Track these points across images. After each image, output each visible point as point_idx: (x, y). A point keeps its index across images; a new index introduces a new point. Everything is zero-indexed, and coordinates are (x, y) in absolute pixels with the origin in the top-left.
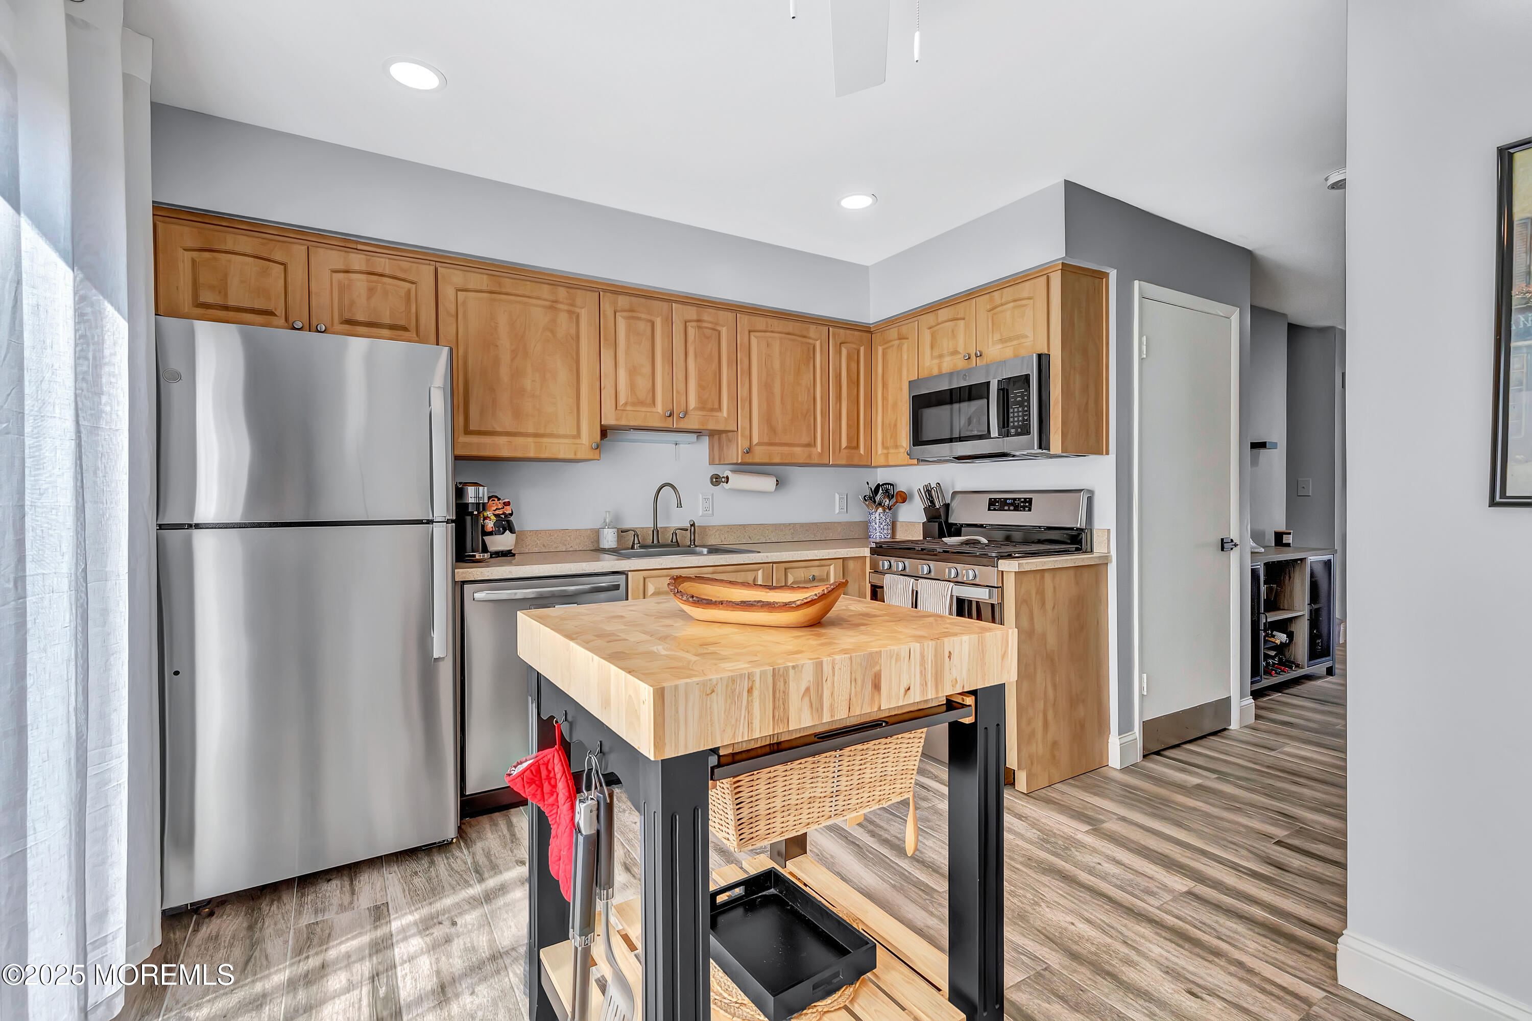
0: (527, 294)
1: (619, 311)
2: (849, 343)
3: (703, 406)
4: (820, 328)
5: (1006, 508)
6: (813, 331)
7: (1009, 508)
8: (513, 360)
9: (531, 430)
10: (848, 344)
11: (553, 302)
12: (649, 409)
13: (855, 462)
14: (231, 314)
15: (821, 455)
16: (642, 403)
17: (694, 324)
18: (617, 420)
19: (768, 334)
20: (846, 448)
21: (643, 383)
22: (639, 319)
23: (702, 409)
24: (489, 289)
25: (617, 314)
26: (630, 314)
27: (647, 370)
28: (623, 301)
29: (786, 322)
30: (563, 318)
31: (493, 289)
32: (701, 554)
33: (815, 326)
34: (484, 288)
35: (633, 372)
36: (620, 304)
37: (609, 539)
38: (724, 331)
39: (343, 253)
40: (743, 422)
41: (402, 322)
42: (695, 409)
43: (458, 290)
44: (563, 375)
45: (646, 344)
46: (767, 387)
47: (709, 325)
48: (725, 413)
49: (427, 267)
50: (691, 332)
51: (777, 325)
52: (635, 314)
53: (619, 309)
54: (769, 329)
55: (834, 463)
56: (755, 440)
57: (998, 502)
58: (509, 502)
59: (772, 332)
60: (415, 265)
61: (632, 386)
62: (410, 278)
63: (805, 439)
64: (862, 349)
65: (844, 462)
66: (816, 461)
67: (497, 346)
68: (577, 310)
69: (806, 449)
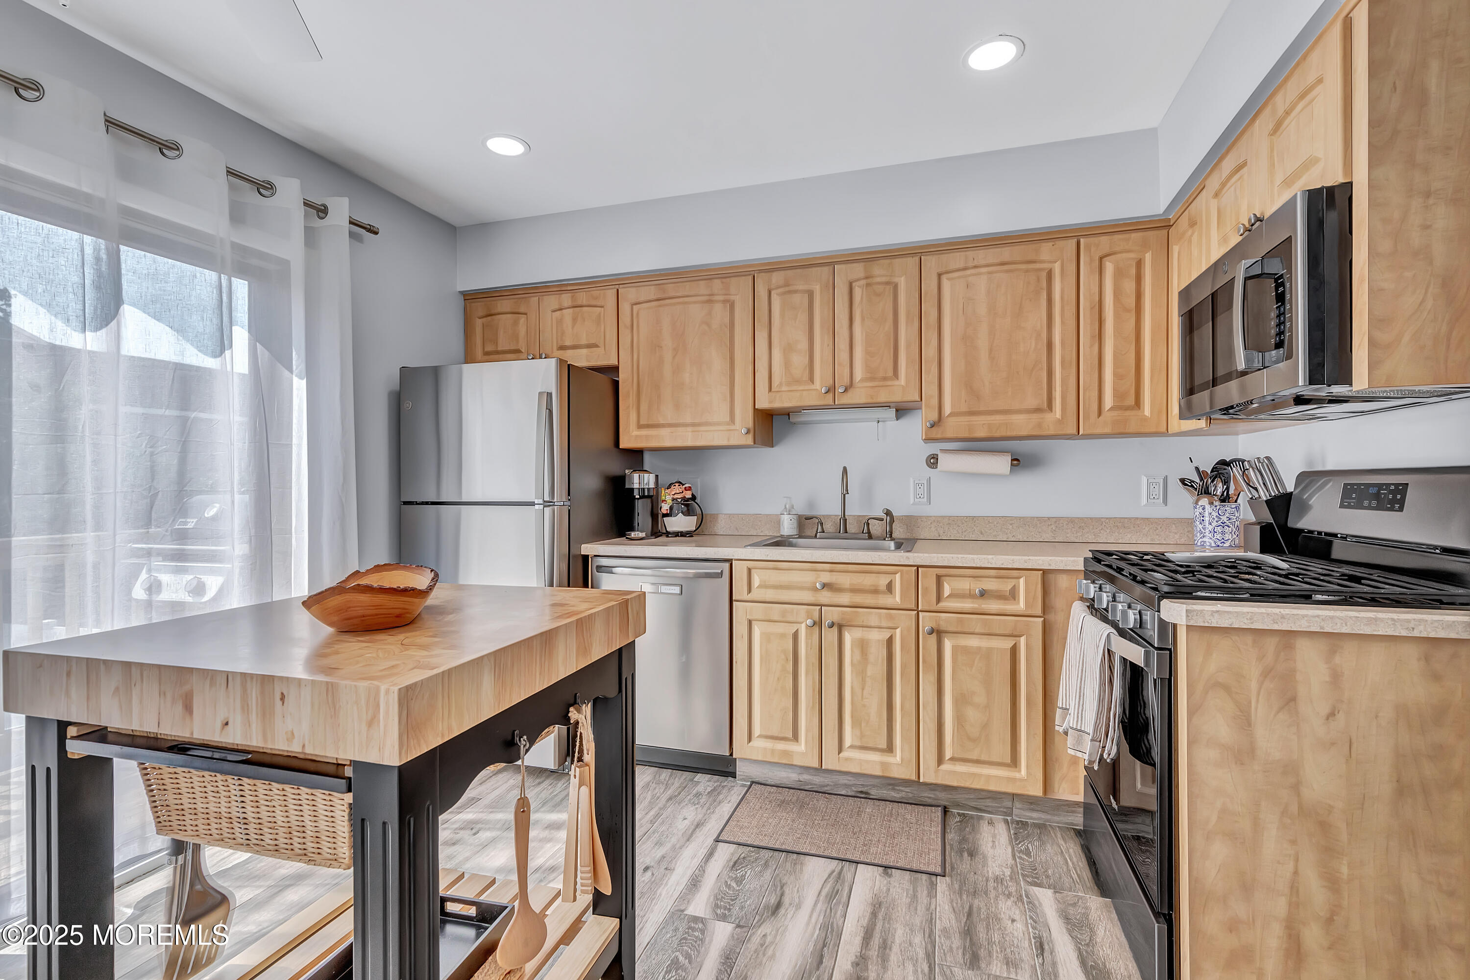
0: (686, 293)
1: (773, 289)
2: (1120, 252)
3: (871, 376)
4: (1060, 243)
5: (1366, 503)
6: (1046, 251)
7: (1370, 503)
8: (674, 357)
9: (688, 420)
10: (1119, 256)
11: (710, 295)
12: (806, 387)
13: (1132, 428)
14: (501, 356)
15: (1061, 422)
16: (798, 382)
17: (863, 282)
18: (770, 402)
19: (969, 272)
20: (1111, 409)
21: (799, 361)
22: (796, 292)
23: (872, 379)
24: (655, 297)
25: (773, 292)
26: (787, 289)
27: (804, 345)
28: (777, 278)
29: (999, 250)
30: (718, 308)
31: (659, 296)
32: (887, 550)
33: (1051, 244)
34: (652, 297)
35: (788, 349)
36: (774, 281)
37: (788, 527)
38: (902, 282)
39: (557, 296)
40: (930, 390)
41: (592, 341)
42: (862, 380)
43: (633, 305)
44: (717, 363)
45: (803, 317)
46: (967, 340)
47: (884, 279)
48: (902, 380)
49: (611, 291)
50: (858, 293)
51: (981, 256)
52: (791, 288)
53: (773, 287)
54: (970, 264)
55: (1086, 432)
56: (947, 409)
57: (1355, 491)
58: (690, 487)
59: (976, 267)
60: (602, 292)
61: (787, 364)
62: (599, 304)
63: (1031, 402)
64: (1148, 257)
65: (1107, 430)
66: (1052, 432)
67: (661, 347)
68: (732, 298)
69: (1035, 417)
